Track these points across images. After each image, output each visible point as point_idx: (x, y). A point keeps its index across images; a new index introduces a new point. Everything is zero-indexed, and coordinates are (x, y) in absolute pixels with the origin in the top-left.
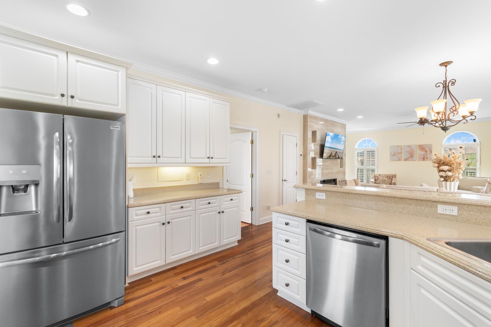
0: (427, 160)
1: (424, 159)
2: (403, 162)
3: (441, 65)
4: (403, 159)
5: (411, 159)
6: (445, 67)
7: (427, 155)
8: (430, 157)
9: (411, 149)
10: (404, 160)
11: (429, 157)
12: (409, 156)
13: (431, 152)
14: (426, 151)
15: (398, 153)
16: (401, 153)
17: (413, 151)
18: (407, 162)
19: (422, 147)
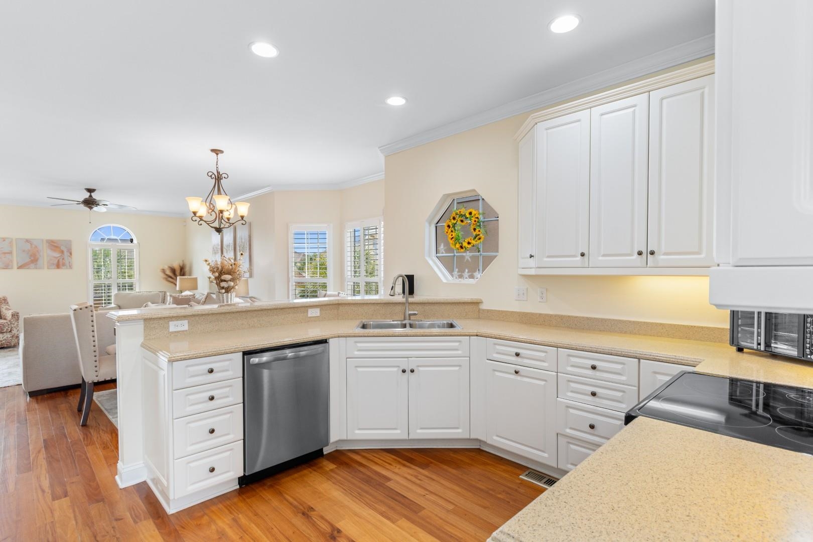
0: (63, 267)
1: (58, 266)
2: (15, 272)
3: (213, 150)
4: (15, 266)
5: (32, 265)
6: (216, 155)
7: (63, 259)
8: (70, 262)
9: (34, 246)
10: (19, 268)
11: (67, 262)
12: (30, 260)
13: (71, 254)
14: (62, 252)
15: (5, 253)
16: (10, 253)
17: (38, 251)
18: (22, 271)
19: (55, 245)
